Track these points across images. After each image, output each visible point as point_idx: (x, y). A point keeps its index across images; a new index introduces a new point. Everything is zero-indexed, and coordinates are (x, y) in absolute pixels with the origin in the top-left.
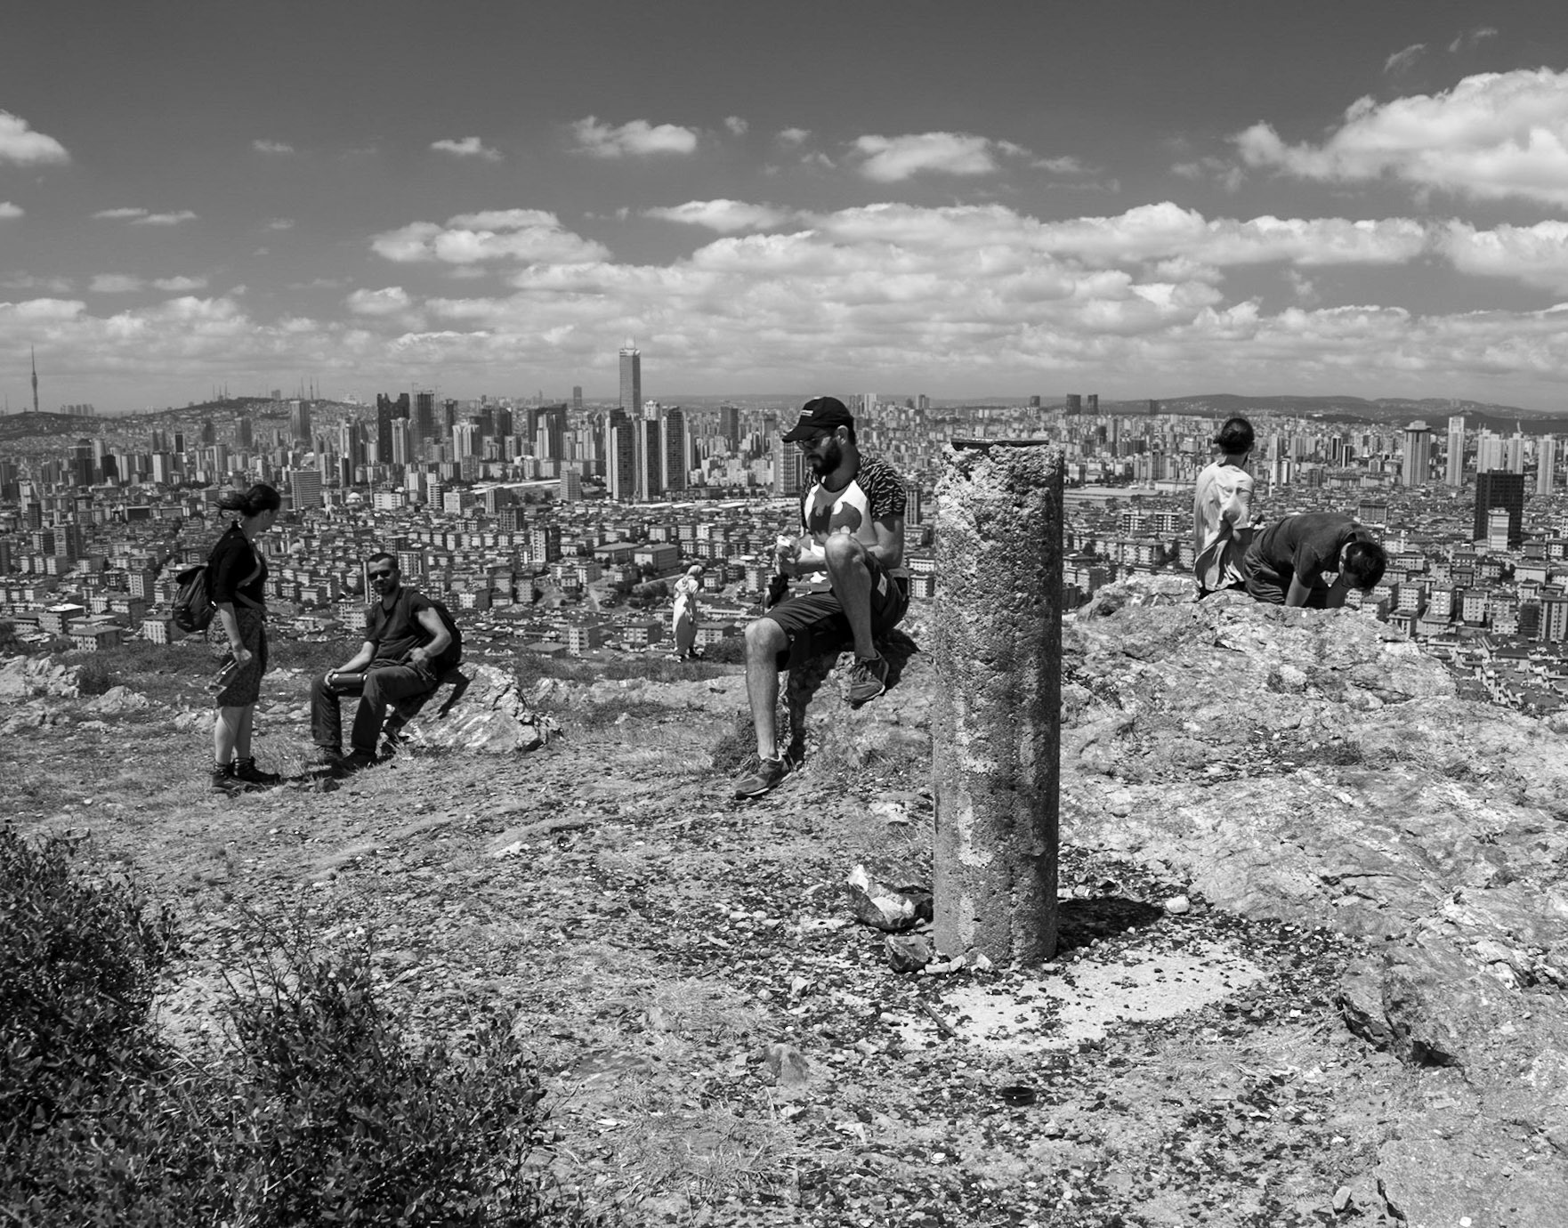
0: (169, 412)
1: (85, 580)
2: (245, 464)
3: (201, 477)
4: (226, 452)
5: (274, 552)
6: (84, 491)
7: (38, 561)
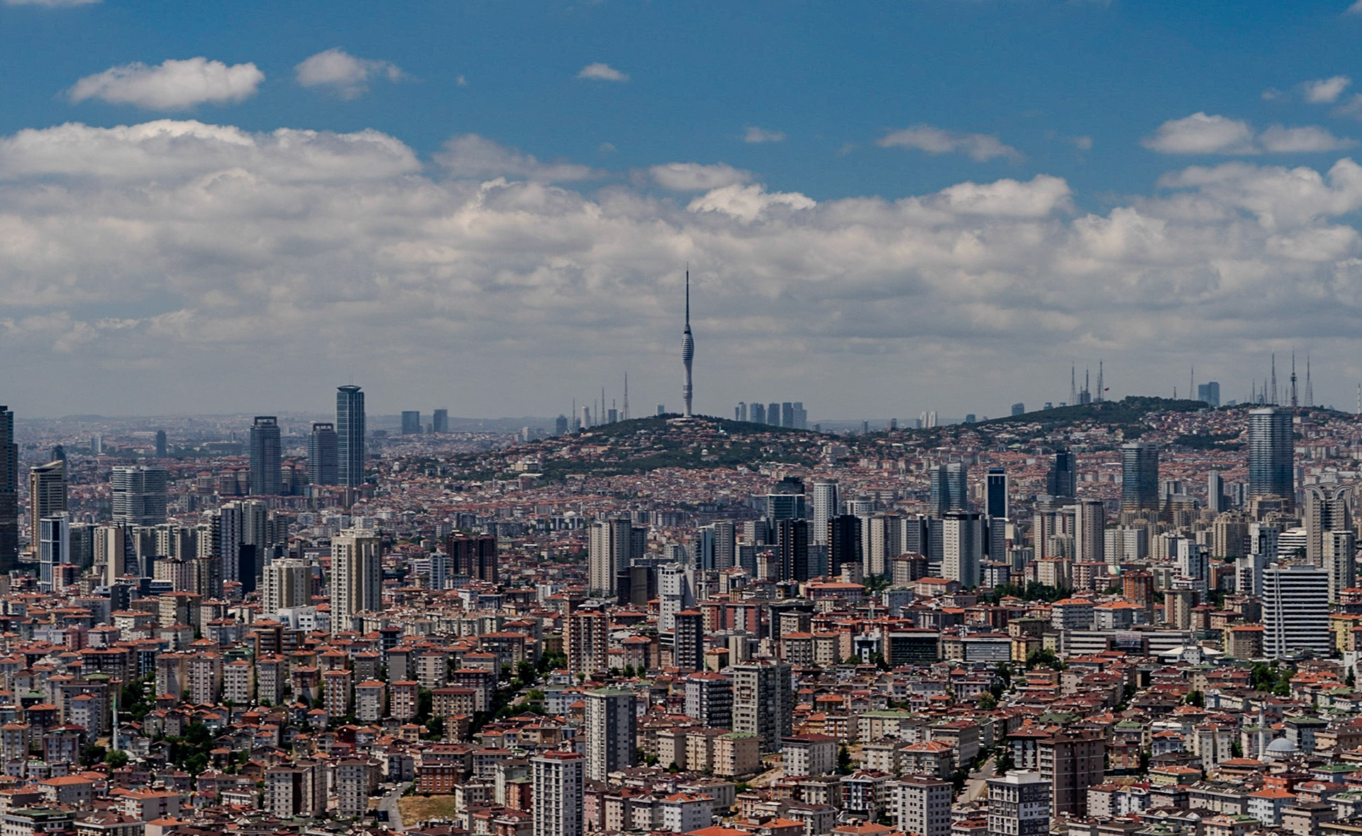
0: (970, 425)
1: (797, 792)
2: (1143, 550)
3: (1047, 575)
4: (1101, 522)
5: (1225, 757)
6: (789, 592)
7: (696, 742)
